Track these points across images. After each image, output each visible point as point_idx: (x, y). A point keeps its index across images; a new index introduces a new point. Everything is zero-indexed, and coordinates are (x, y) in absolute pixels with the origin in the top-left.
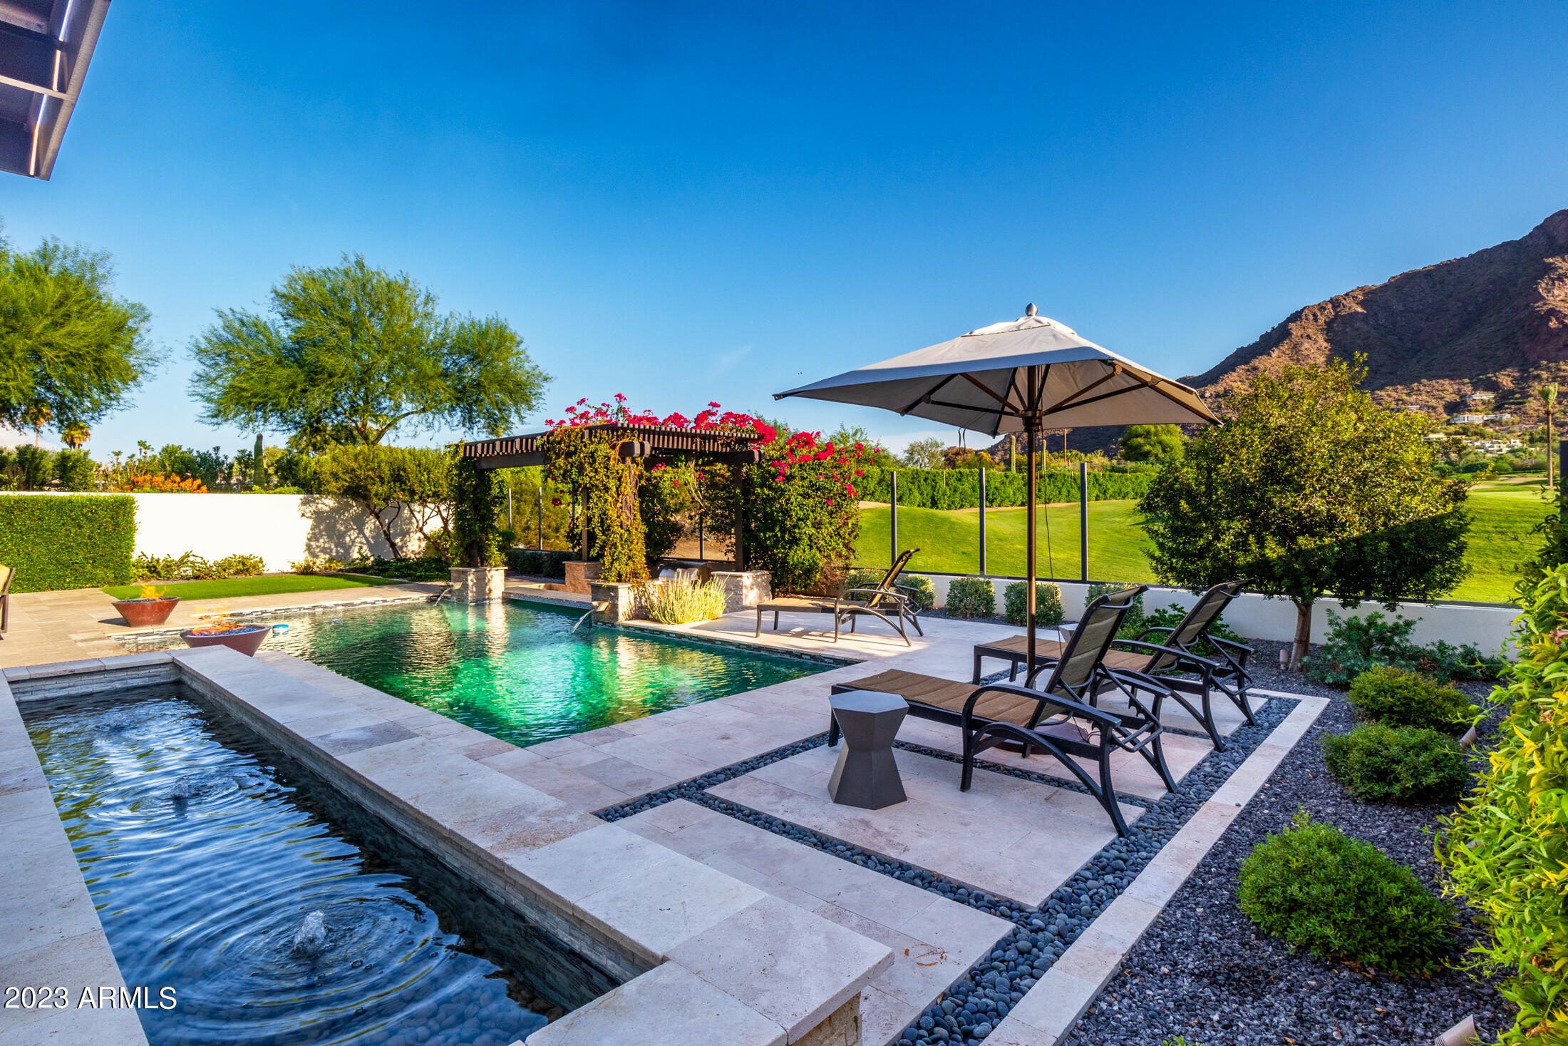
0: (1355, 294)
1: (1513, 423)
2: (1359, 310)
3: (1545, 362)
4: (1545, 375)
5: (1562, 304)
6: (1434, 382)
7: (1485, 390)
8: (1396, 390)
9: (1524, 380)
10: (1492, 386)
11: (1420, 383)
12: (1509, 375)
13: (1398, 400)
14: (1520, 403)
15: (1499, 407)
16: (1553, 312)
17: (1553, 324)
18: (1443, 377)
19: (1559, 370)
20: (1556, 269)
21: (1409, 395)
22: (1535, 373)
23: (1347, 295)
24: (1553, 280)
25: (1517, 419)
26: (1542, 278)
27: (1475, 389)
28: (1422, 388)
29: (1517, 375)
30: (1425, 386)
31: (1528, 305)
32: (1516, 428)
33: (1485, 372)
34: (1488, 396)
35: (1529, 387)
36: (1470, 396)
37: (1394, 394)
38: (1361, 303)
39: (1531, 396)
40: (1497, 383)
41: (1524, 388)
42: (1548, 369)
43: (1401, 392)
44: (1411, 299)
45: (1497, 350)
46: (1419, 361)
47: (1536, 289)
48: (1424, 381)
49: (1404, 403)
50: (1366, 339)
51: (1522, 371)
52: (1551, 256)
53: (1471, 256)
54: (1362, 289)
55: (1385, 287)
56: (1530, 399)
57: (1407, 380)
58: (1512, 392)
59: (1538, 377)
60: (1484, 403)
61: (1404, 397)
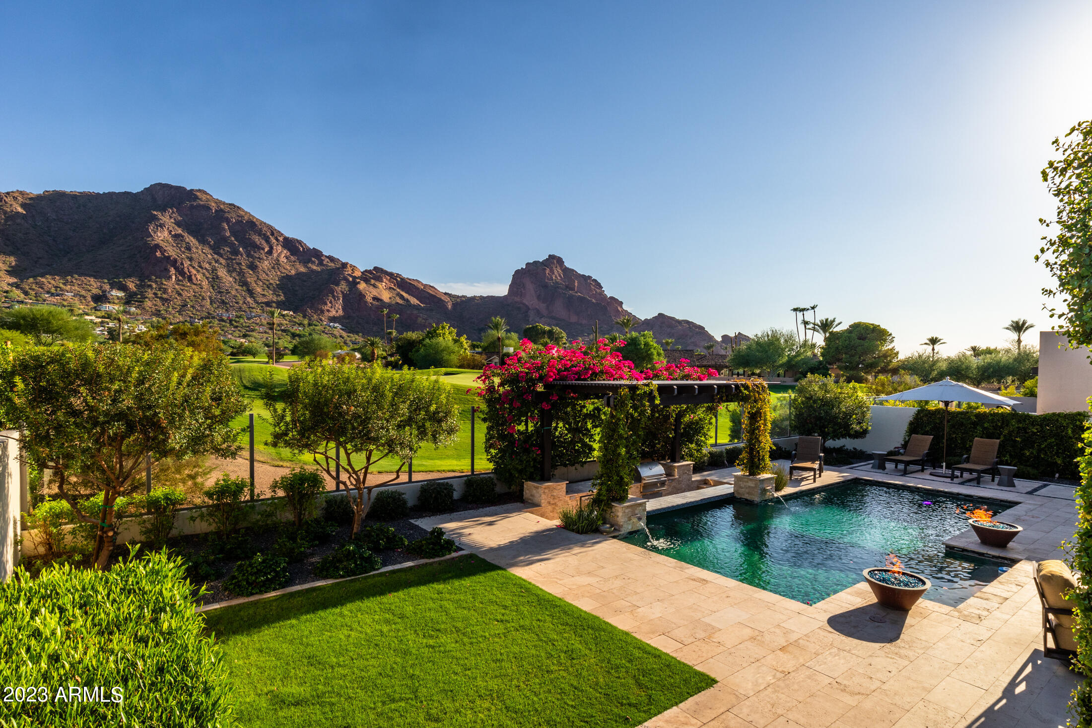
0: (15, 195)
1: (137, 314)
2: (20, 210)
3: (154, 278)
4: (154, 286)
5: (161, 242)
6: (83, 278)
7: (118, 289)
8: (54, 279)
9: (142, 286)
10: (123, 288)
11: (72, 277)
12: (133, 282)
13: (56, 287)
14: (141, 302)
15: (128, 302)
16: (157, 246)
17: (158, 254)
18: (90, 276)
19: (162, 284)
20: (159, 219)
21: (64, 284)
22: (149, 283)
23: (8, 193)
24: (157, 226)
25: (139, 312)
26: (151, 223)
27: (112, 288)
28: (74, 281)
29: (138, 283)
30: (76, 279)
31: (143, 238)
32: (139, 318)
33: (117, 277)
34: (121, 294)
35: (146, 292)
36: (109, 292)
37: (53, 282)
38: (23, 206)
39: (147, 298)
40: (126, 286)
41: (142, 292)
42: (156, 282)
43: (58, 281)
44: (62, 212)
45: (125, 263)
46: (69, 260)
47: (148, 229)
48: (76, 276)
49: (62, 290)
50: (26, 234)
51: (141, 281)
52: (157, 211)
53: (104, 194)
54: (21, 193)
55: (39, 198)
56: (147, 300)
57: (63, 273)
58: (135, 294)
59: (150, 286)
60: (118, 298)
61: (61, 285)
